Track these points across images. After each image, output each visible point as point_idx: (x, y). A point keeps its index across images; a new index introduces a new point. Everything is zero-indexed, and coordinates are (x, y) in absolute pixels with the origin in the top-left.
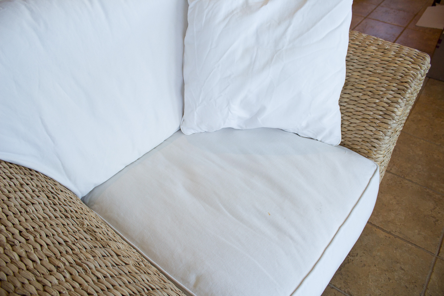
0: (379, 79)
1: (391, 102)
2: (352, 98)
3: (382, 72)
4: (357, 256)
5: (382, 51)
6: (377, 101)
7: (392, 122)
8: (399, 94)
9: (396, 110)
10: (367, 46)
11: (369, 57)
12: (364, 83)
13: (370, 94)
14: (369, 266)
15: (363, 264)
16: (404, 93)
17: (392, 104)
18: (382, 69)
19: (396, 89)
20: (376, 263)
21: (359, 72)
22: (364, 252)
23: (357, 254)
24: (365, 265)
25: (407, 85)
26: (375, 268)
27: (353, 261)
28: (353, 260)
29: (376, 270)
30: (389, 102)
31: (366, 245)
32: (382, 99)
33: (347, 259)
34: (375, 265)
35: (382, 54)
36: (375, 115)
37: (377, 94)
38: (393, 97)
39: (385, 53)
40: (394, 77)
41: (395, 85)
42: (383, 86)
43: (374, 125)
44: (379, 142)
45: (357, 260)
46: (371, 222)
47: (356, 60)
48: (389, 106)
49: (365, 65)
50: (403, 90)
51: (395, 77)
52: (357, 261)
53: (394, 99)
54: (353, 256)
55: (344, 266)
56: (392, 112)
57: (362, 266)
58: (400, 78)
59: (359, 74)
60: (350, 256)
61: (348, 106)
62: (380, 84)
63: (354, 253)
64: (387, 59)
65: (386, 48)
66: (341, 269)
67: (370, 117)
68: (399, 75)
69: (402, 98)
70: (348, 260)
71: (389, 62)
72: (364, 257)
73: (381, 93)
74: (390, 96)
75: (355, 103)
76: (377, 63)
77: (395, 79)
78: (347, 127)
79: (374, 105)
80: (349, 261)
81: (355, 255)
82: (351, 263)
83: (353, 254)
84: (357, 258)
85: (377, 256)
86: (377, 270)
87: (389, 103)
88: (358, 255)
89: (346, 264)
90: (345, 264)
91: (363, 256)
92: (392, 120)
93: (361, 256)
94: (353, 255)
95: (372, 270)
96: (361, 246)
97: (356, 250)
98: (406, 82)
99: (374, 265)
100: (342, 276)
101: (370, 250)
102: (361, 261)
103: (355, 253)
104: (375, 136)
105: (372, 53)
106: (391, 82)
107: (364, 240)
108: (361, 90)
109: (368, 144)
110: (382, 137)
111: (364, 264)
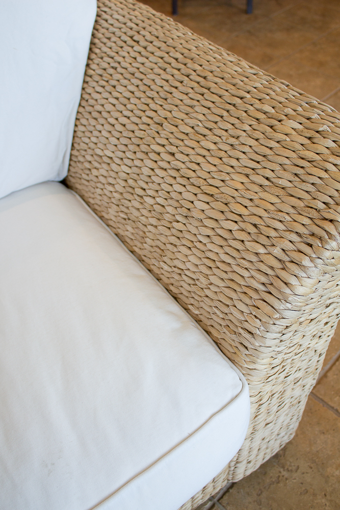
0: (278, 201)
1: (288, 259)
2: (220, 231)
3: (289, 185)
4: (296, 471)
5: (308, 135)
6: (262, 250)
7: (283, 305)
8: (311, 246)
9: (293, 281)
10: (284, 117)
11: (277, 145)
12: (248, 203)
13: (252, 230)
14: (314, 495)
15: (303, 489)
16: (320, 245)
17: (289, 265)
18: (292, 178)
19: (306, 232)
20: (328, 490)
21: (247, 176)
22: (312, 465)
23: (298, 467)
24: (307, 491)
25: (330, 228)
26: (323, 500)
27: (287, 481)
28: (287, 479)
29: (326, 504)
30: (286, 259)
31: (317, 451)
32: (271, 249)
33: (277, 475)
34: (325, 495)
35: (307, 141)
36: (252, 280)
37: (265, 233)
38: (295, 249)
39: (315, 141)
40: (309, 203)
41: (307, 221)
42: (281, 219)
43: (248, 301)
44: (253, 339)
45: (295, 479)
46: (338, 408)
47: (249, 147)
48: (283, 269)
49: (263, 161)
50: (320, 239)
51: (314, 204)
52: (295, 481)
53: (296, 256)
54: (288, 471)
55: (269, 488)
56: (286, 283)
57: (301, 493)
58: (321, 206)
59: (245, 180)
60: (284, 470)
61: (210, 246)
62: (275, 213)
63: (293, 464)
64: (310, 155)
65: (321, 129)
66: (261, 493)
67: (242, 283)
68: (323, 201)
69: (314, 256)
70: (279, 476)
71: (314, 163)
72: (309, 475)
73: (273, 234)
74: (290, 246)
75: (223, 243)
76: (287, 161)
77: (312, 208)
78: (206, 288)
79: (254, 259)
80: (280, 479)
81: (294, 468)
82: (281, 485)
83: (291, 466)
84: (295, 475)
85: (334, 476)
86: (328, 504)
87: (284, 262)
88: (299, 471)
89: (273, 484)
90: (271, 484)
91: (307, 473)
92: (283, 301)
93: (303, 473)
94: (290, 468)
95: (317, 503)
96: (309, 453)
97: (297, 459)
98: (331, 221)
99: (323, 493)
100: (261, 507)
101: (323, 464)
102: (302, 483)
103: (294, 466)
104: (246, 325)
105: (285, 137)
106: (300, 212)
107: (317, 441)
108: (237, 218)
109: (234, 337)
110: (258, 332)
111: (306, 489)
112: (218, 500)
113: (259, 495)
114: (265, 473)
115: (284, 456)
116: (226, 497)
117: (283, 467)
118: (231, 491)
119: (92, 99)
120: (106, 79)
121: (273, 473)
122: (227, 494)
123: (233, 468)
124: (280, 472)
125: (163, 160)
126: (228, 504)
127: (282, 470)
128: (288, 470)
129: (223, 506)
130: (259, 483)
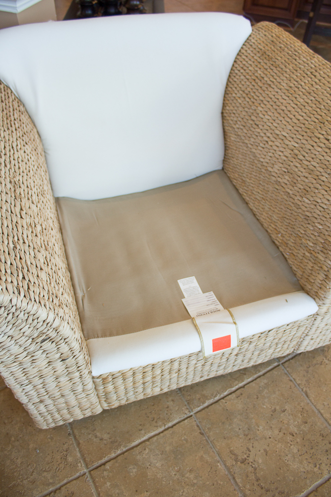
28: (327, 364)
70: (322, 362)
82: (323, 366)
112: (282, 364)
113: (308, 368)
114: (314, 358)
115: (328, 351)
116: (287, 363)
117: (326, 357)
118: (291, 361)
119: (280, 102)
120: (291, 93)
121: (319, 358)
122: (288, 362)
123: (302, 339)
124: (323, 359)
125: (321, 142)
126: (288, 367)
127: (325, 359)
128: (328, 360)
129: (285, 368)
130: (309, 362)
